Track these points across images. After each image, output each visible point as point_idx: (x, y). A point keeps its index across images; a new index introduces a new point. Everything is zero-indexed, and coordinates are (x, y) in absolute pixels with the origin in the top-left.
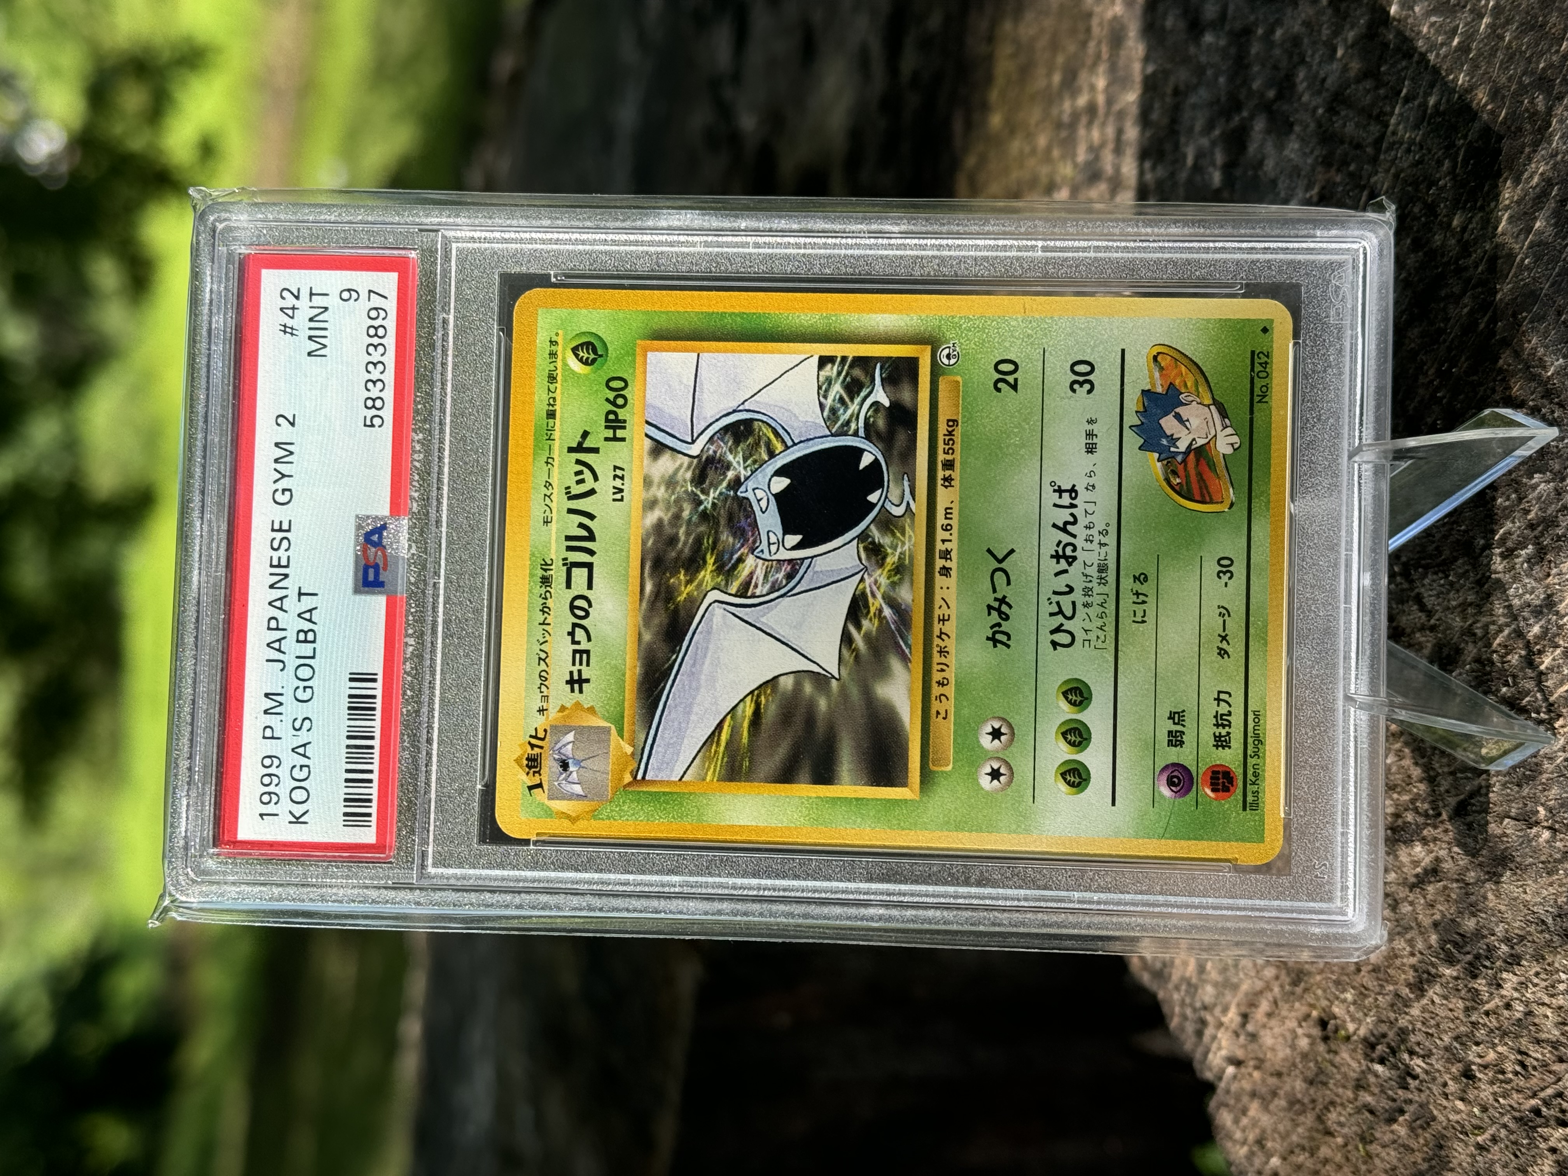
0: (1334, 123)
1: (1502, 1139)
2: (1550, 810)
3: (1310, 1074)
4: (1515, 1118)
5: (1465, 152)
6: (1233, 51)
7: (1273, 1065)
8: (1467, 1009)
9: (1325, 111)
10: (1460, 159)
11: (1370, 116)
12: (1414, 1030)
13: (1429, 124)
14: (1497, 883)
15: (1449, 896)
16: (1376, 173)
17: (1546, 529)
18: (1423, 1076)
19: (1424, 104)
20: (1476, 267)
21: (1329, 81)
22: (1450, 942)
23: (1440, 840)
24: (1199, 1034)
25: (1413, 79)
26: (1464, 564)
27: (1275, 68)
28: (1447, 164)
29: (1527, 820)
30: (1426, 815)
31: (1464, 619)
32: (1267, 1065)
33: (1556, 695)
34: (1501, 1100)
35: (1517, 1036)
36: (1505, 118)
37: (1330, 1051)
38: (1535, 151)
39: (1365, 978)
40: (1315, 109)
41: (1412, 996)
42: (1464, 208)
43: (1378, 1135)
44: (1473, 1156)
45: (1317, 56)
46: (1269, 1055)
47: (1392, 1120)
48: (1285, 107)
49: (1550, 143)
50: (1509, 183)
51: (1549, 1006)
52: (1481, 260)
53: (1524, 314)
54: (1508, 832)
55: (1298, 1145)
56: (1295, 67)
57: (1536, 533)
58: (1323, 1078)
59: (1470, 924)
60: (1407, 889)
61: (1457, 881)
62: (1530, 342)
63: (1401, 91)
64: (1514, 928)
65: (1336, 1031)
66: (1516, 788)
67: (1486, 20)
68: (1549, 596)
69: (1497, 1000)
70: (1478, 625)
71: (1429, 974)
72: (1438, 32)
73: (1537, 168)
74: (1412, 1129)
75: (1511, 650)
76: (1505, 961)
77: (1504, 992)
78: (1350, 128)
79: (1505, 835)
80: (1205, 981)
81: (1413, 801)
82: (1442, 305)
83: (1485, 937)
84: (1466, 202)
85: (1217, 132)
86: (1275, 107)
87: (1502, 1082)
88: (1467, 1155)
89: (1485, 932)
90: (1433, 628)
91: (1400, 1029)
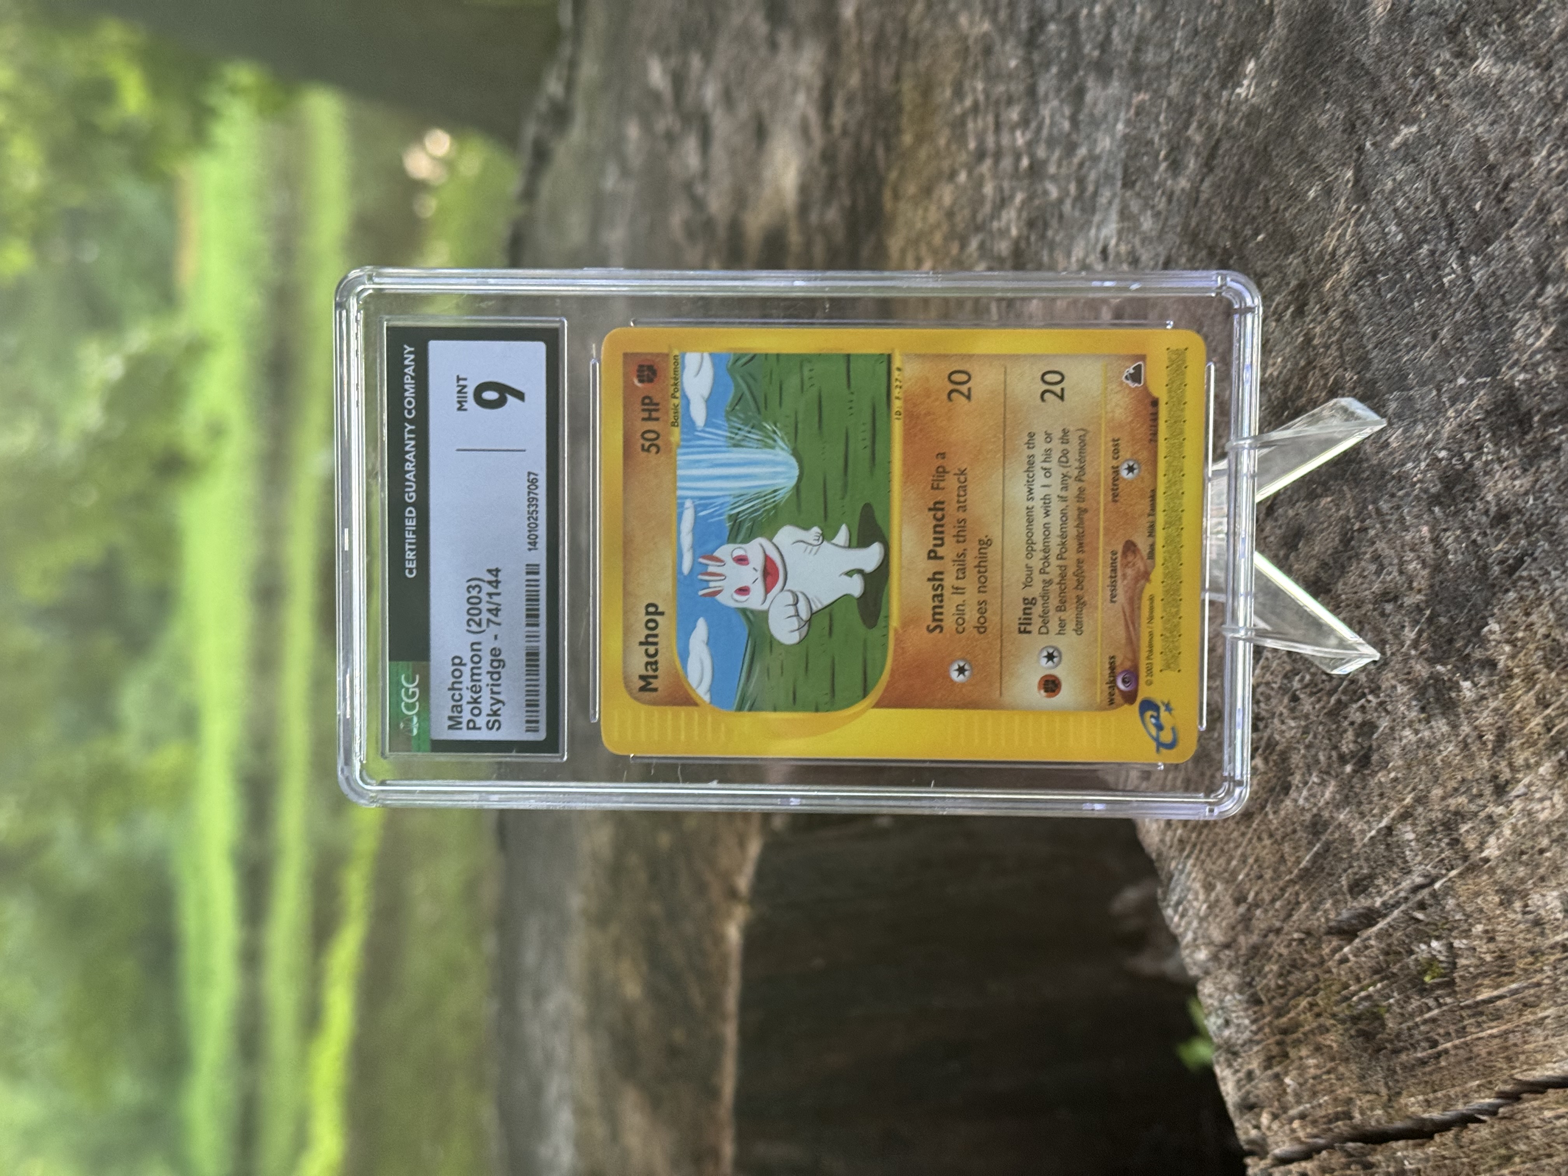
0: (1137, 58)
6: (1068, 32)
85: (1063, 94)
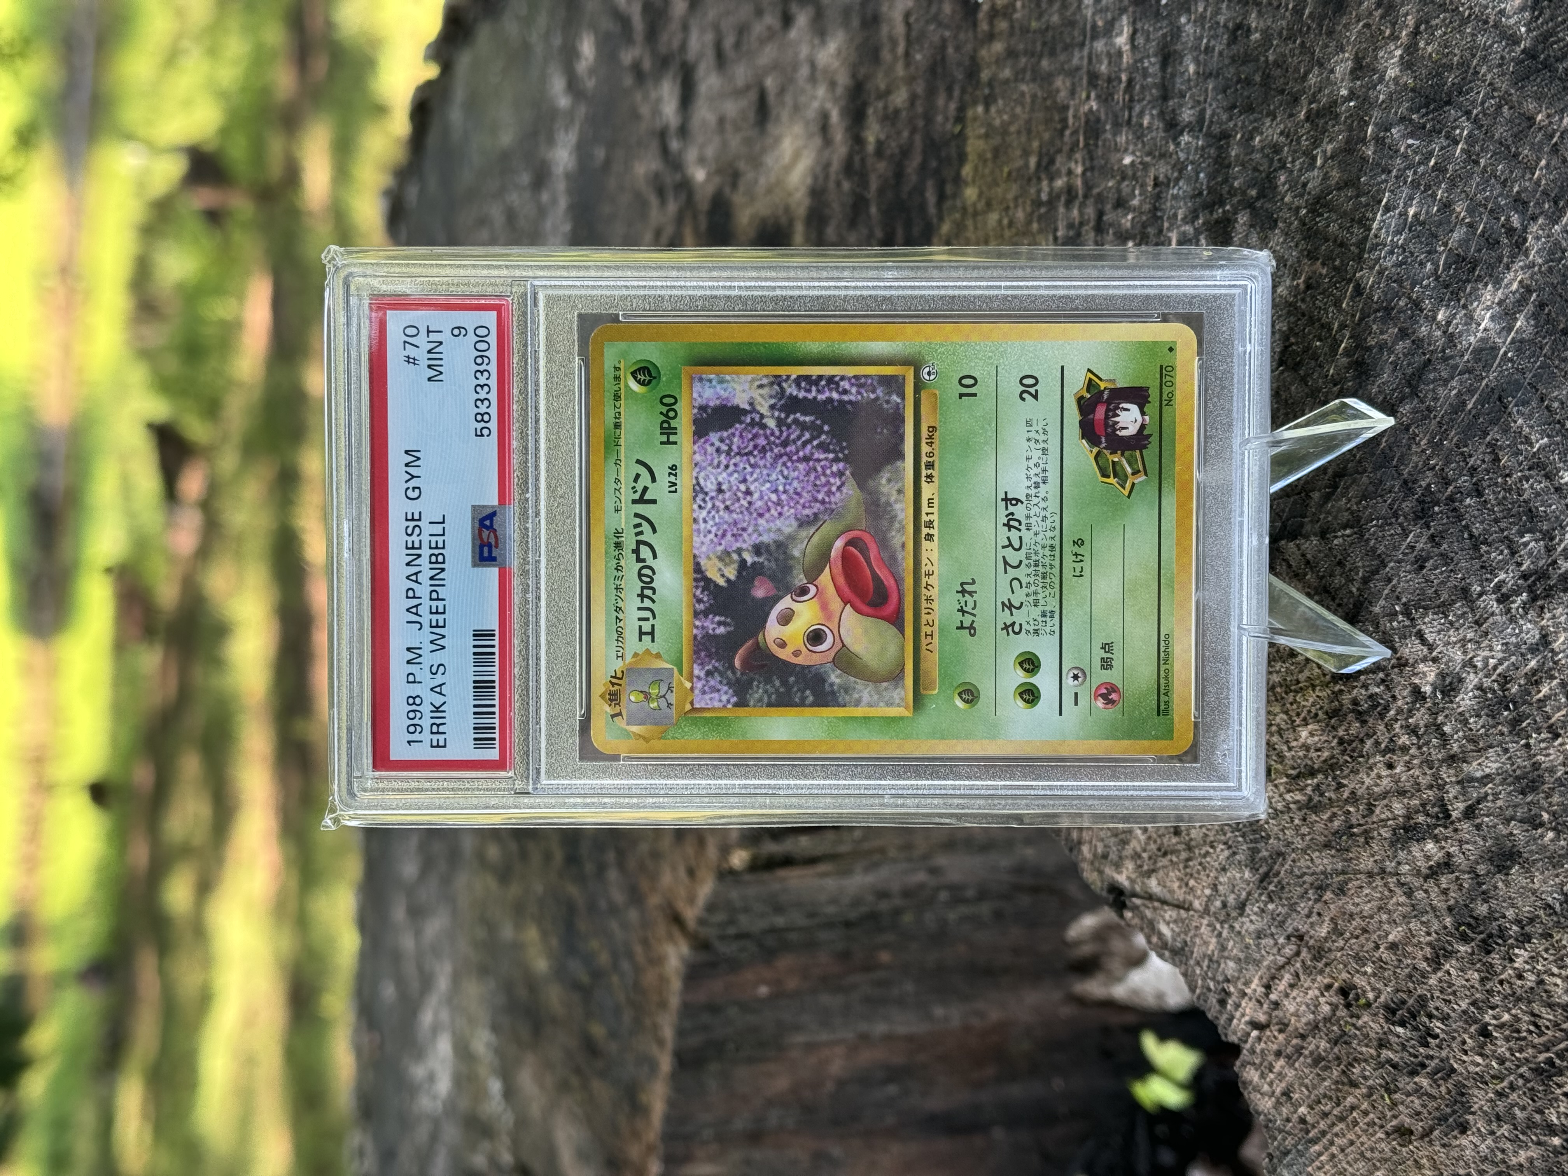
0: (1317, 223)
1: (1519, 1088)
2: (1554, 814)
3: (1332, 1036)
4: (1530, 1069)
5: (1447, 257)
6: (1212, 151)
7: (1297, 1029)
8: (1482, 980)
9: (1307, 213)
10: (1441, 263)
11: (1353, 220)
12: (1432, 997)
13: (1410, 230)
14: (1507, 874)
15: (1461, 885)
16: (1361, 270)
17: (1538, 579)
18: (1441, 1036)
19: (1404, 214)
20: (1463, 356)
21: (1310, 185)
22: (1464, 924)
23: (1451, 838)
24: (1222, 1003)
25: (1392, 191)
26: (1462, 606)
27: (1255, 169)
28: (1429, 266)
29: (1534, 822)
30: (1438, 818)
31: (1465, 653)
32: (1290, 1028)
33: (1553, 720)
34: (1517, 1055)
35: (1530, 1002)
36: (1483, 232)
37: (1352, 1017)
38: (1513, 262)
39: (1384, 953)
40: (1298, 209)
41: (1428, 969)
42: (1447, 306)
43: (1400, 1085)
44: (1491, 1100)
45: (1297, 163)
46: (1293, 1020)
47: (1413, 1073)
48: (1268, 205)
49: (1527, 257)
50: (1490, 287)
51: (1559, 976)
52: (1467, 350)
53: (1510, 399)
54: (1515, 832)
55: (1325, 1096)
56: (1275, 170)
57: (1529, 582)
58: (1346, 1038)
59: (1482, 909)
60: (1421, 879)
61: (1469, 873)
62: (1515, 422)
63: (1381, 201)
64: (1523, 912)
65: (1357, 998)
66: (1521, 796)
67: (1460, 146)
68: (1544, 637)
69: (1510, 972)
70: (1479, 658)
71: (1444, 949)
72: (1415, 153)
73: (1516, 276)
74: (1435, 1081)
75: (1510, 681)
76: (1516, 940)
77: (1516, 965)
78: (1333, 228)
79: (1511, 834)
80: (1227, 958)
81: (1423, 805)
82: (1431, 386)
83: (1496, 919)
84: (1450, 300)
85: (1200, 221)
86: (1258, 204)
87: (1518, 1039)
88: (1487, 1101)
89: (1497, 915)
90: (1435, 660)
91: (1419, 996)
